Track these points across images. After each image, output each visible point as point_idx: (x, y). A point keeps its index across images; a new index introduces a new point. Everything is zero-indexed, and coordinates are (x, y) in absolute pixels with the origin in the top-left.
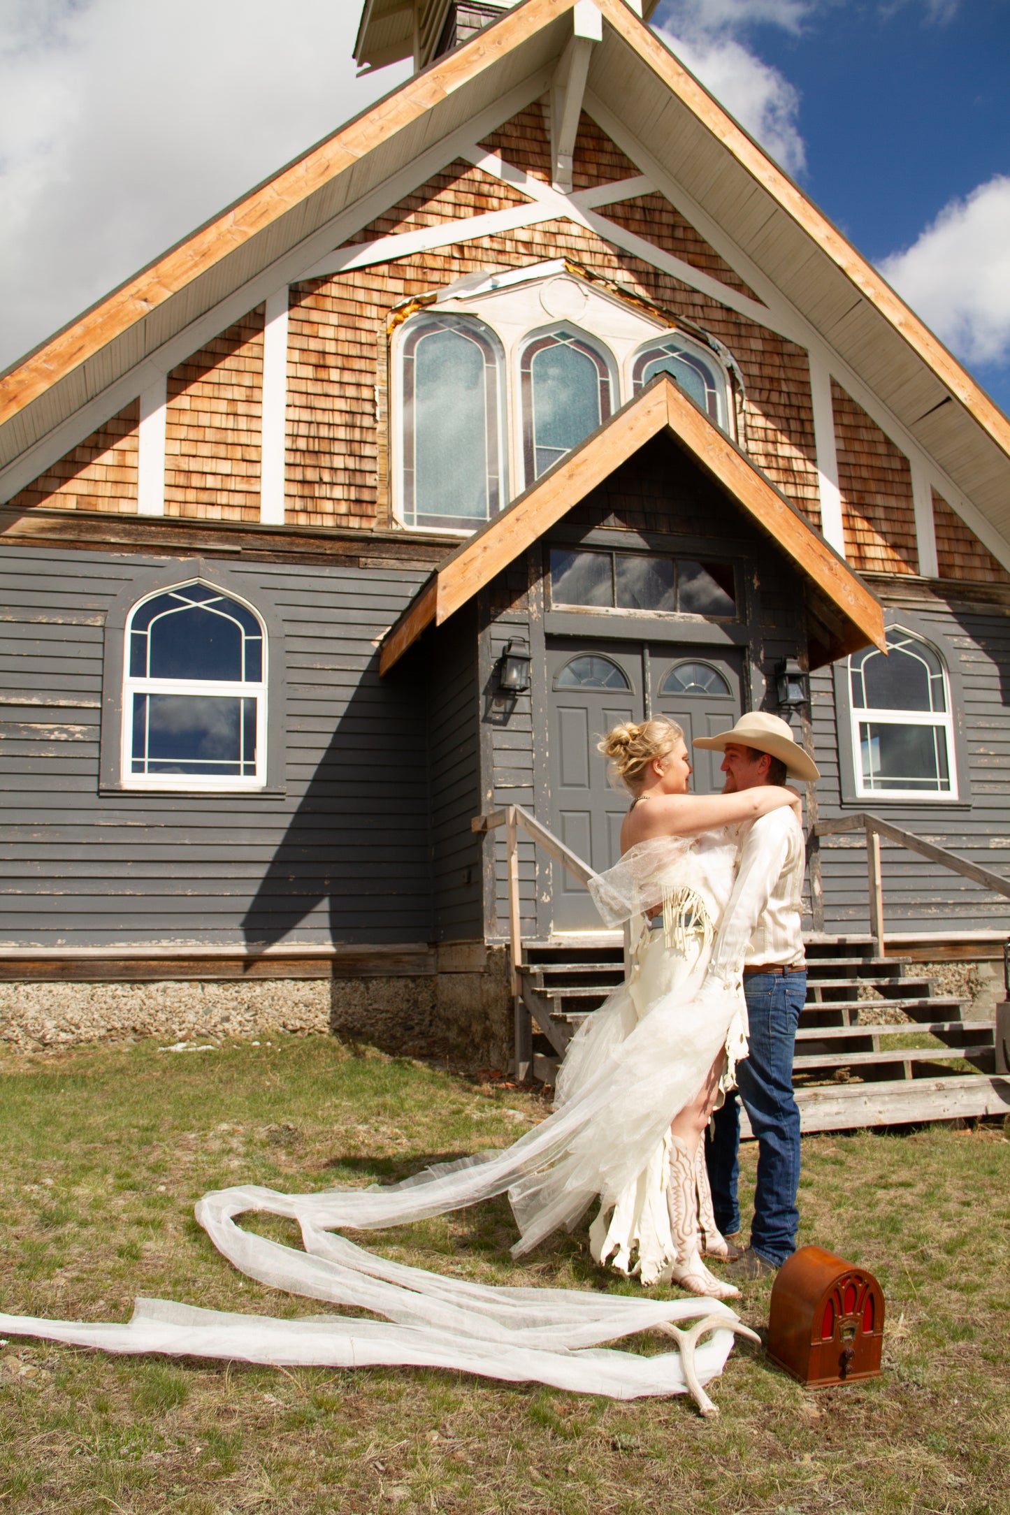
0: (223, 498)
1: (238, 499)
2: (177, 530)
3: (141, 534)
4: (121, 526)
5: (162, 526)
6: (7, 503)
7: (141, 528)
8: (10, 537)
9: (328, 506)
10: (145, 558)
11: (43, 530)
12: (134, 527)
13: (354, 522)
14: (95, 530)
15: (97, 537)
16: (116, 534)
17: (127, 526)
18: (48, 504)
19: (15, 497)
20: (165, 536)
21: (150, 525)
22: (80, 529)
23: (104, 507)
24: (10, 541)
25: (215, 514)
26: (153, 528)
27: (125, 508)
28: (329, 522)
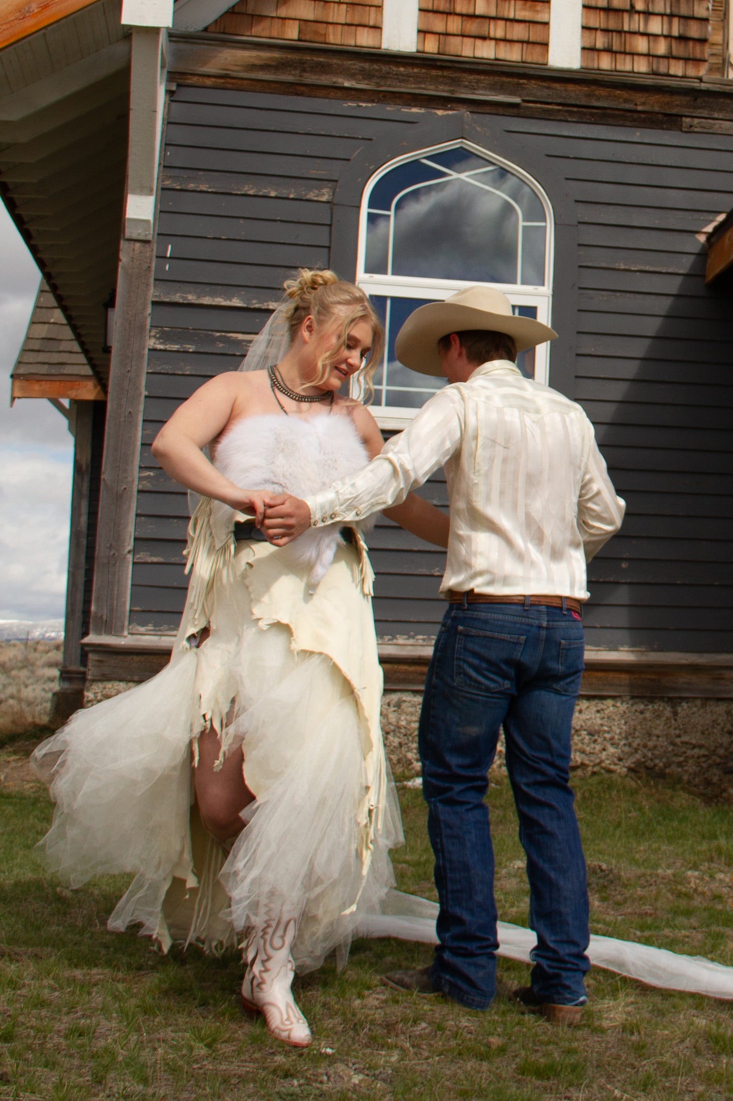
0: (498, 30)
1: (518, 32)
2: (434, 72)
3: (384, 77)
4: (357, 65)
5: (413, 65)
6: (206, 29)
7: (385, 68)
8: (209, 76)
9: (641, 45)
10: (390, 110)
11: (253, 67)
12: (376, 67)
13: (677, 68)
14: (324, 69)
15: (325, 80)
16: (352, 76)
17: (367, 66)
18: (261, 32)
19: (216, 21)
20: (418, 79)
21: (398, 64)
22: (302, 67)
23: (336, 38)
24: (209, 82)
25: (486, 51)
26: (402, 69)
27: (364, 39)
28: (642, 66)
